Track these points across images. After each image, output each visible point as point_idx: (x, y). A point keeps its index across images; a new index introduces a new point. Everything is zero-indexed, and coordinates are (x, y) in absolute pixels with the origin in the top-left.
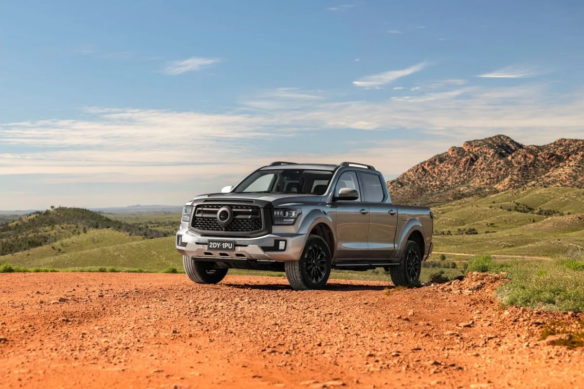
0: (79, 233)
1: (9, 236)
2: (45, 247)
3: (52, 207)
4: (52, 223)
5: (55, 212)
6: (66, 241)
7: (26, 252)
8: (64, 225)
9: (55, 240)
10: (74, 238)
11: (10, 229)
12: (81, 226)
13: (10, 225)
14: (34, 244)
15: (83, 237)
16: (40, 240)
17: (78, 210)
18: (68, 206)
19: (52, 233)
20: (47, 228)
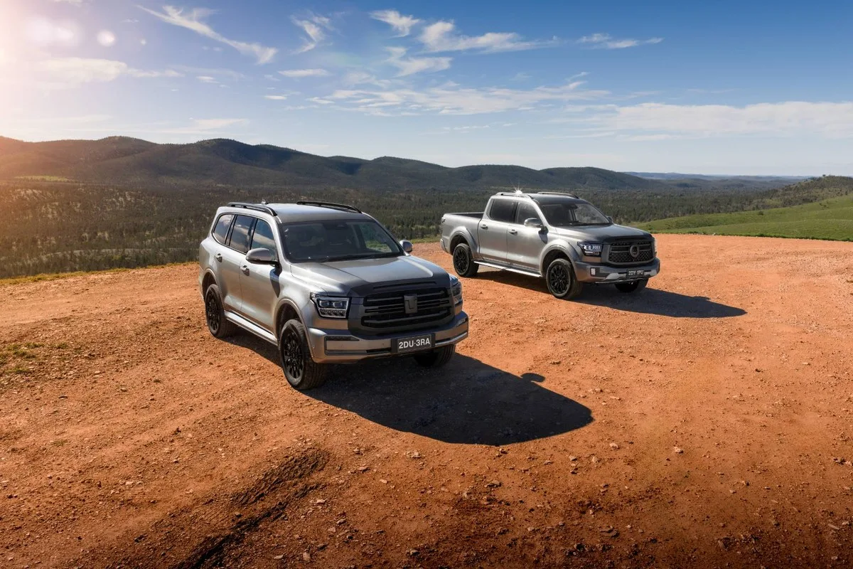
0: (842, 195)
1: (789, 194)
2: (815, 204)
3: (824, 176)
4: (822, 187)
5: (826, 179)
6: (830, 200)
7: (801, 206)
8: (832, 189)
9: (823, 199)
10: (837, 198)
11: (791, 189)
12: (844, 190)
13: (791, 187)
14: (806, 200)
15: (845, 198)
16: (812, 198)
17: (844, 178)
18: (836, 175)
19: (821, 194)
20: (818, 190)
